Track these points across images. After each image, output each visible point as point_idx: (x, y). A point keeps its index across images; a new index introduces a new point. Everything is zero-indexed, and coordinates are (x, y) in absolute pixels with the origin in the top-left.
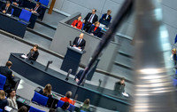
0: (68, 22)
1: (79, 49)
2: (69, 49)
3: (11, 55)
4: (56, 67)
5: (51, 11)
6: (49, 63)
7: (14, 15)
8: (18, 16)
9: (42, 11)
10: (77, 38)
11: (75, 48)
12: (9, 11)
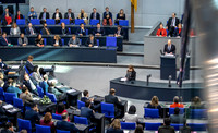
0: (153, 34)
1: (171, 55)
2: (162, 58)
3: (111, 82)
4: (156, 79)
5: (133, 30)
6: (148, 77)
7: (101, 45)
8: (104, 45)
9: (125, 32)
10: (166, 46)
11: (168, 55)
12: (95, 44)
